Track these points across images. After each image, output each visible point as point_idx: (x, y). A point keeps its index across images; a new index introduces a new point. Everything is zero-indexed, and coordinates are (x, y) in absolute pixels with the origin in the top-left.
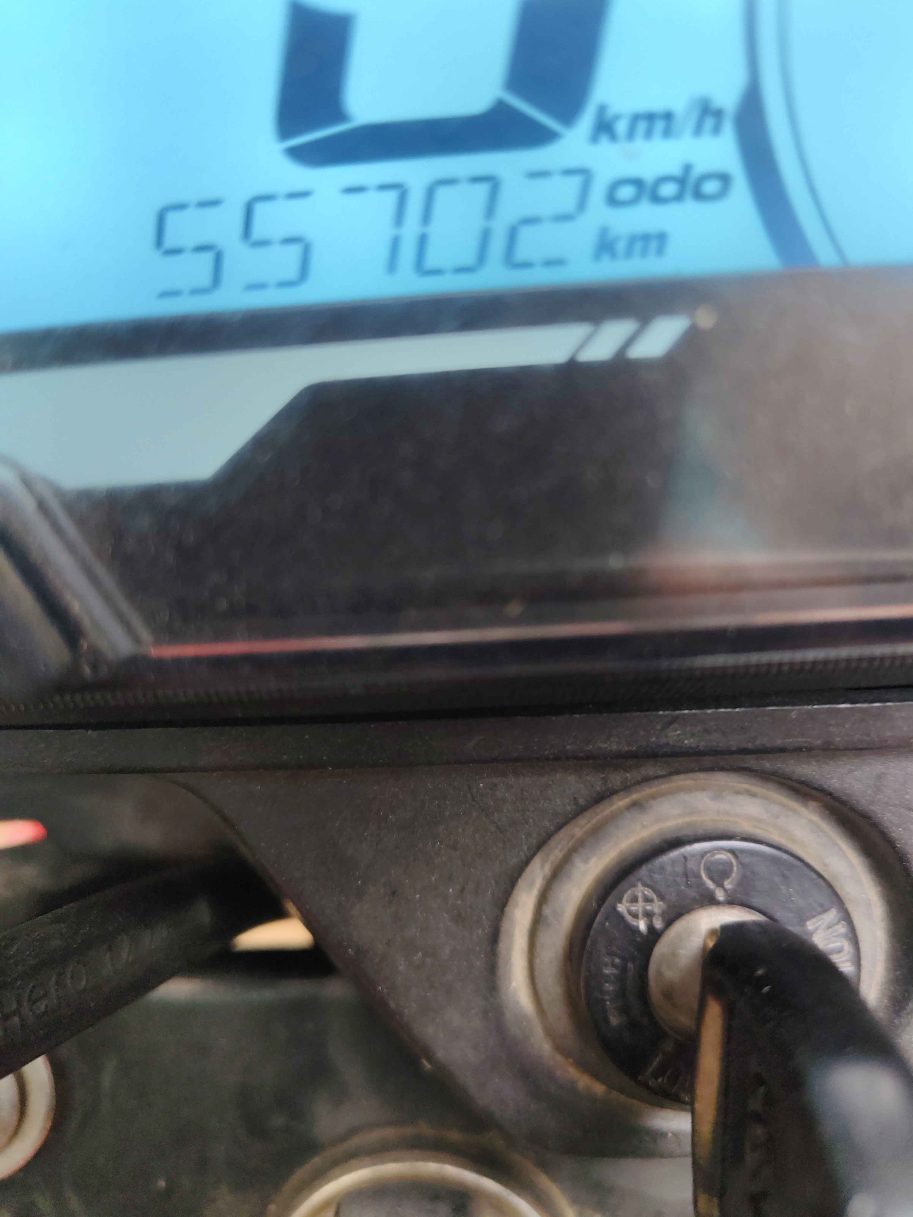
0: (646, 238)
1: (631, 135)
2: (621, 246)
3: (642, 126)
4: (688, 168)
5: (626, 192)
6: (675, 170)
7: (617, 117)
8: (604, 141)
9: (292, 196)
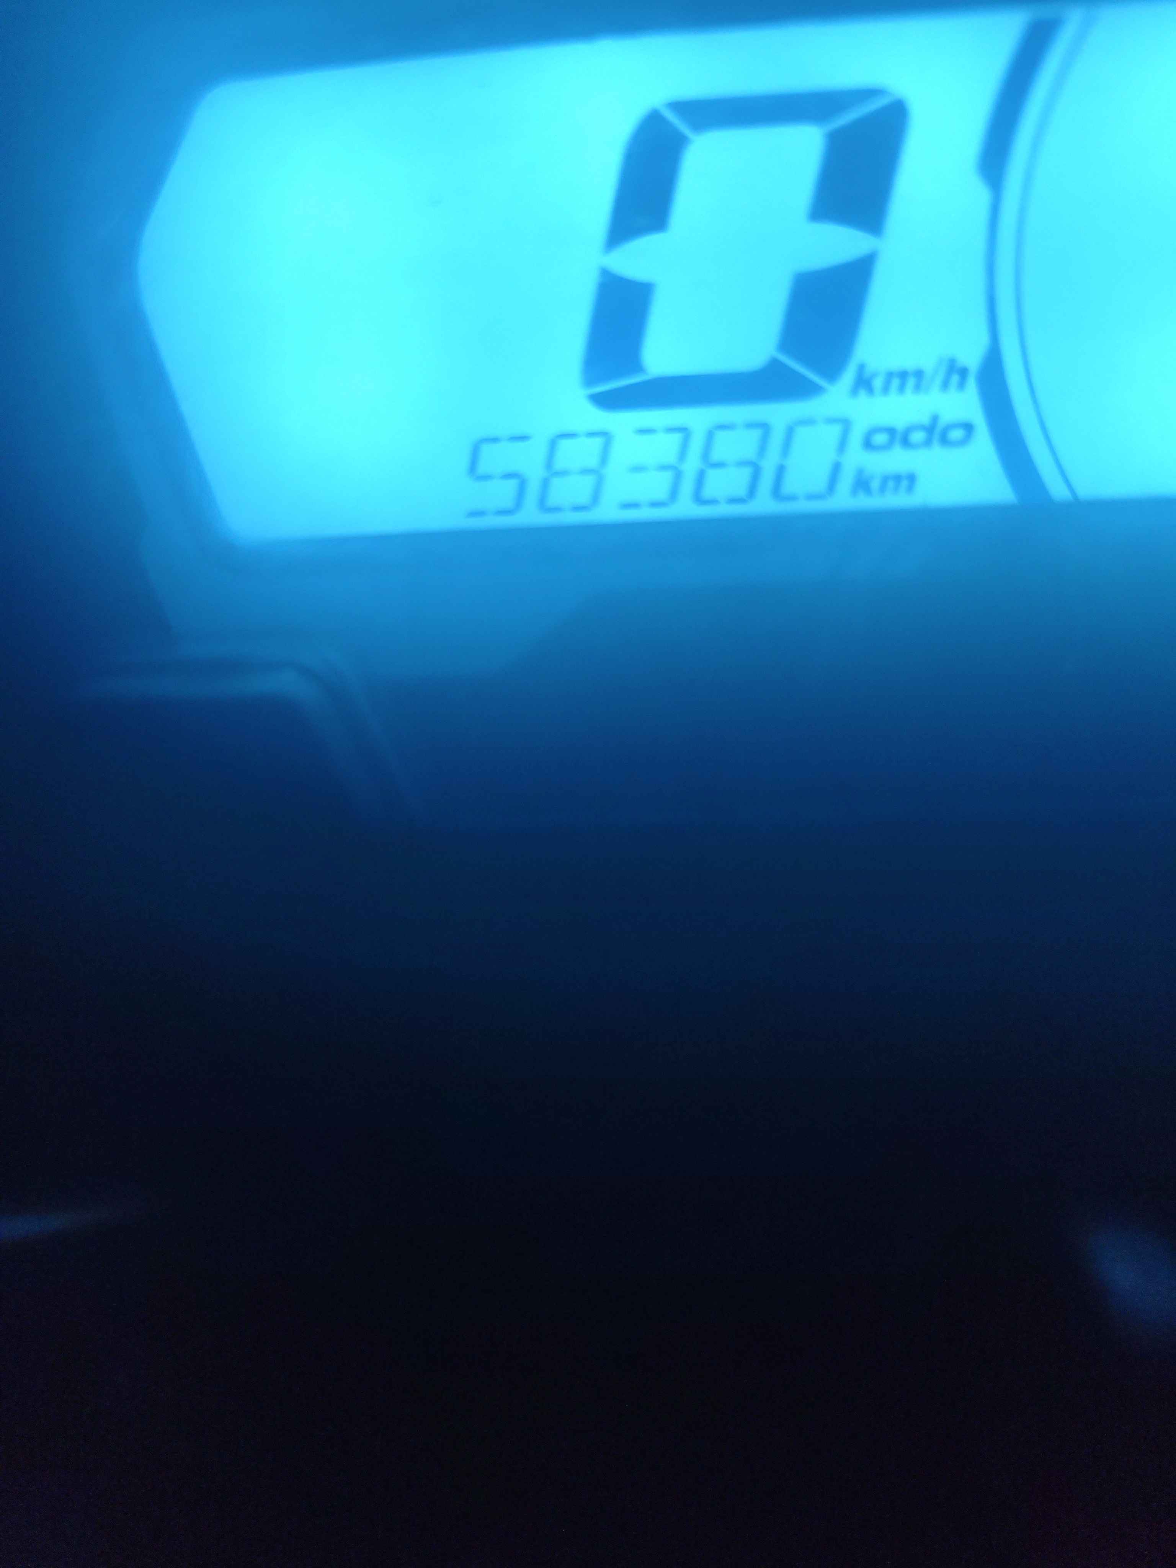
0: (898, 478)
1: (886, 389)
2: (875, 484)
3: (896, 382)
4: (935, 419)
5: (880, 439)
7: (874, 375)
8: (863, 394)
9: (591, 434)
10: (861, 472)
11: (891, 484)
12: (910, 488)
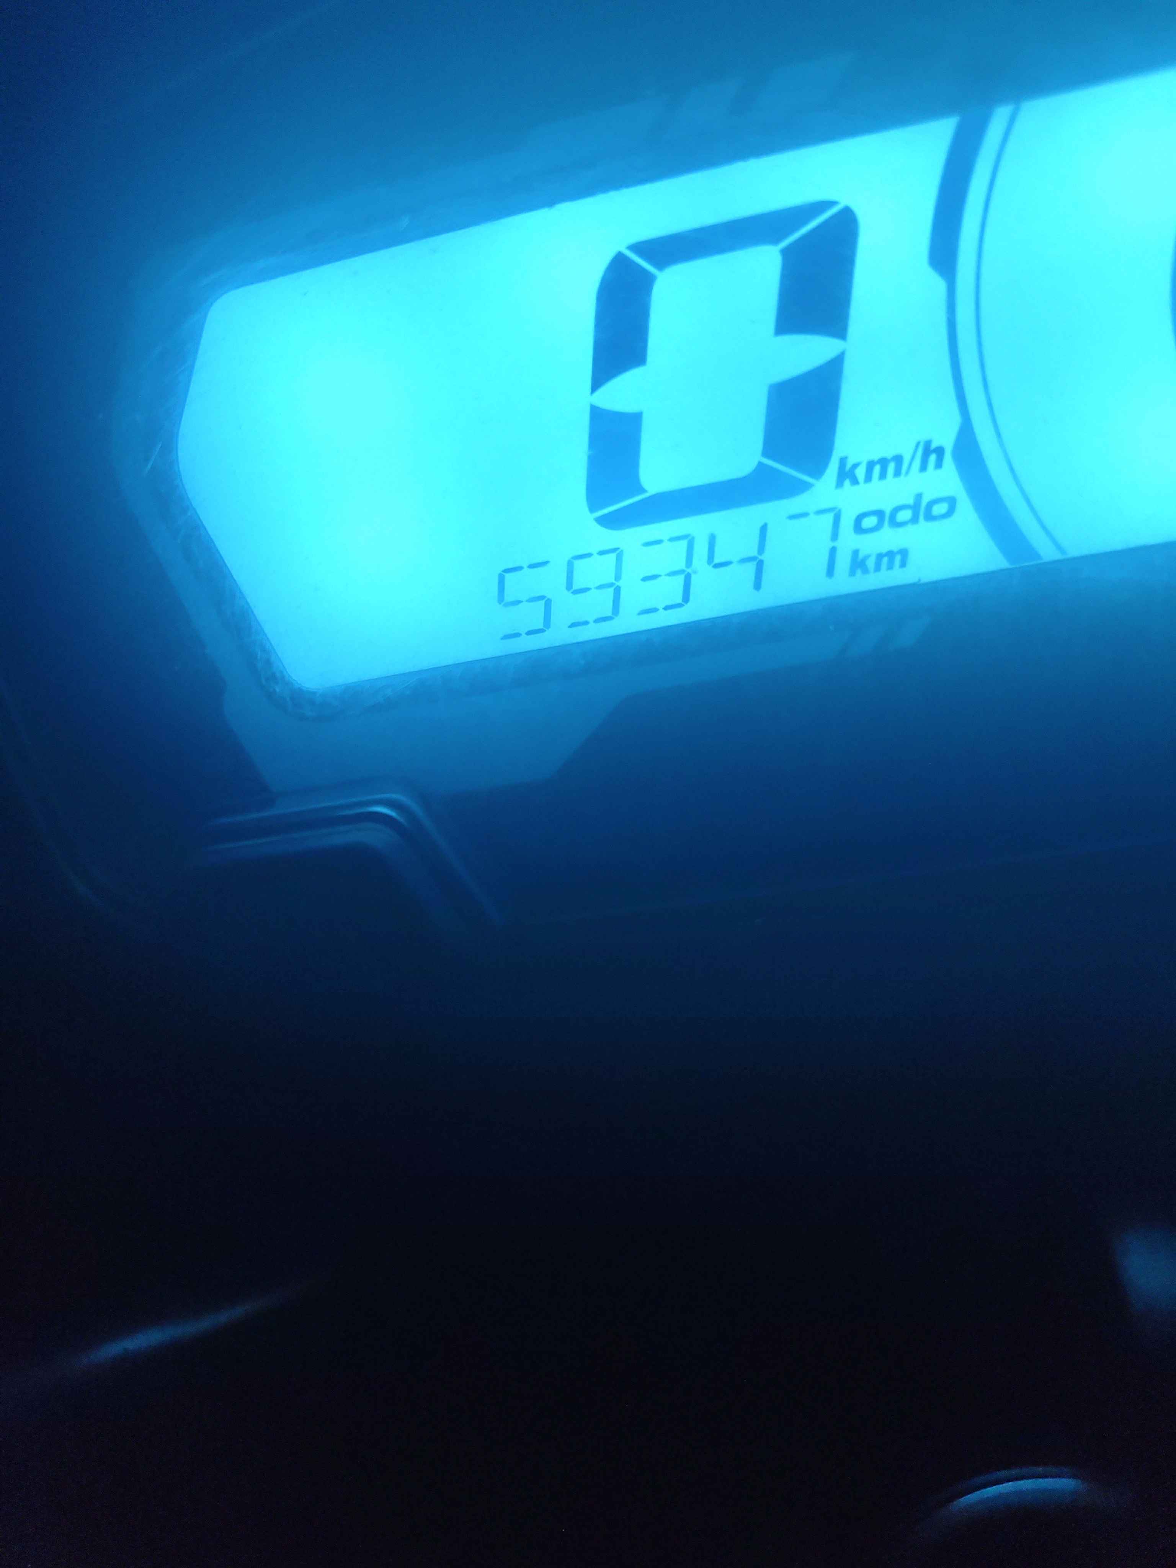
0: (891, 554)
1: (868, 478)
2: (871, 563)
3: (877, 469)
4: (919, 497)
5: (870, 522)
7: (855, 466)
8: (847, 484)
9: (602, 553)
10: (856, 553)
11: (885, 561)
12: (903, 564)
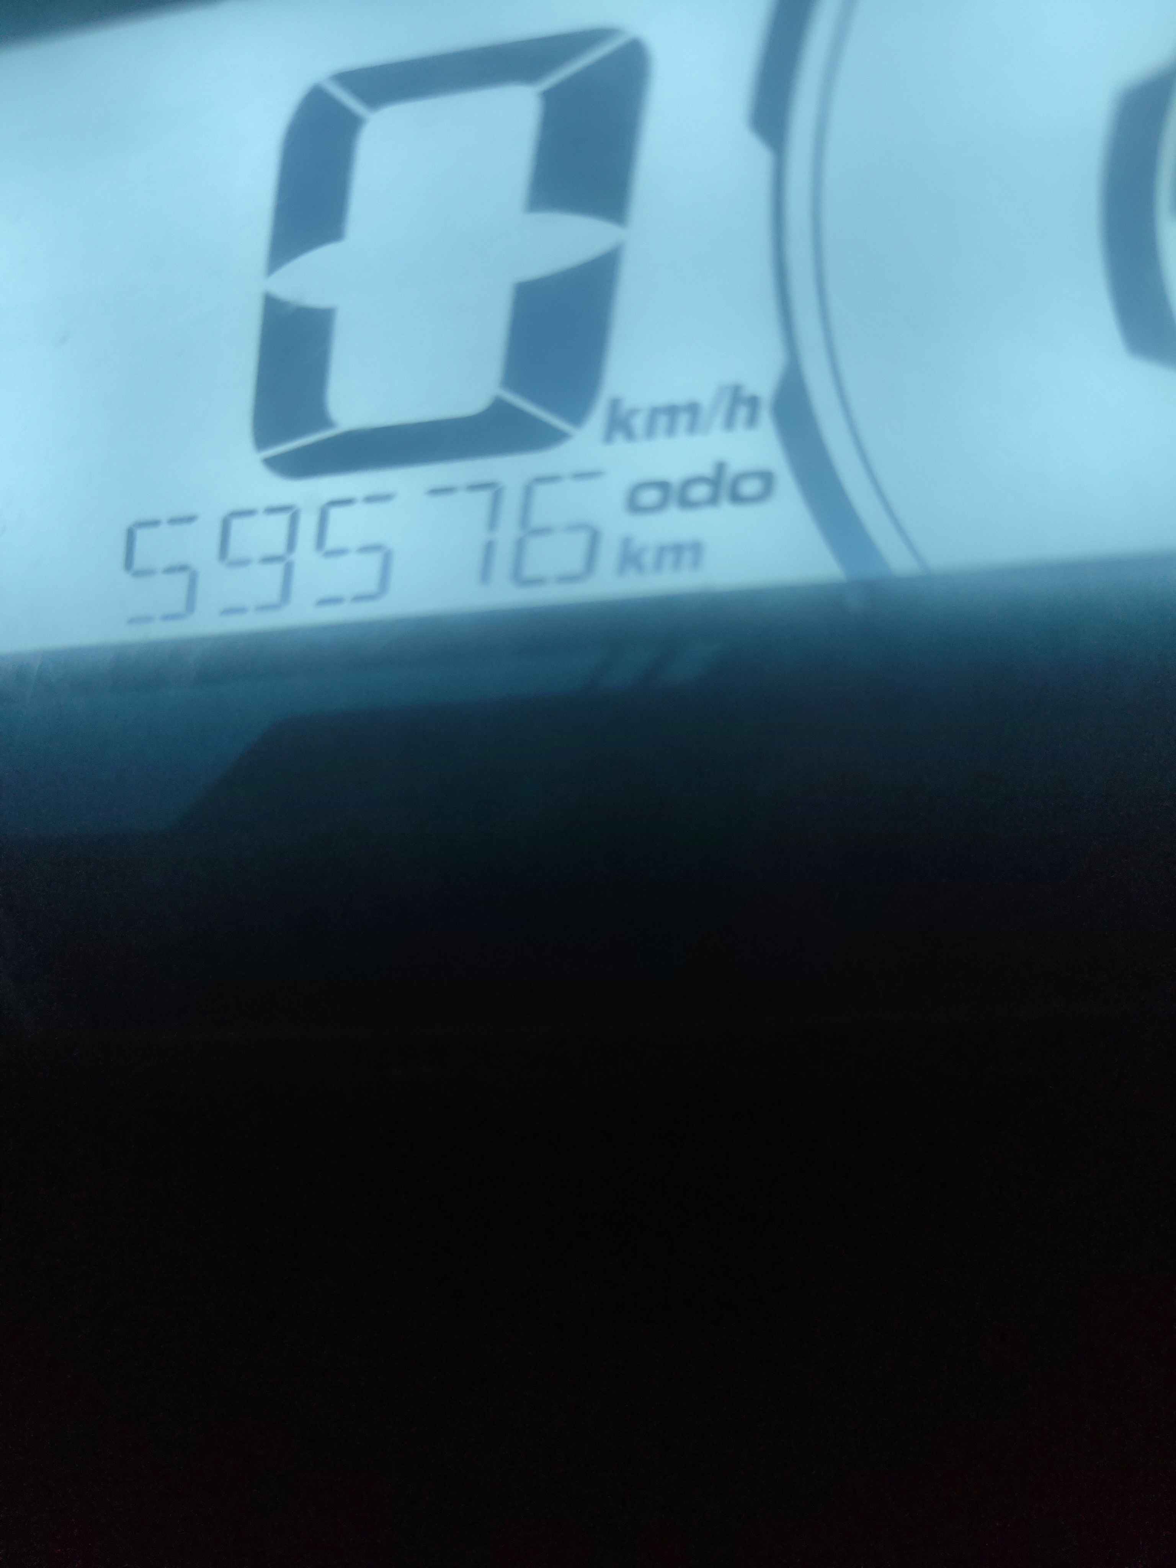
0: (678, 549)
1: (650, 431)
2: (648, 558)
3: (663, 421)
4: (720, 467)
5: (650, 497)
6: (706, 469)
7: (633, 412)
8: (619, 440)
9: (272, 510)
10: (627, 542)
11: (669, 558)
12: (696, 563)
